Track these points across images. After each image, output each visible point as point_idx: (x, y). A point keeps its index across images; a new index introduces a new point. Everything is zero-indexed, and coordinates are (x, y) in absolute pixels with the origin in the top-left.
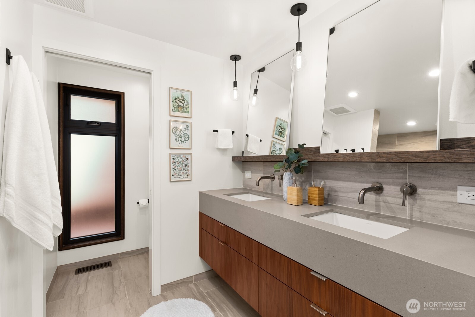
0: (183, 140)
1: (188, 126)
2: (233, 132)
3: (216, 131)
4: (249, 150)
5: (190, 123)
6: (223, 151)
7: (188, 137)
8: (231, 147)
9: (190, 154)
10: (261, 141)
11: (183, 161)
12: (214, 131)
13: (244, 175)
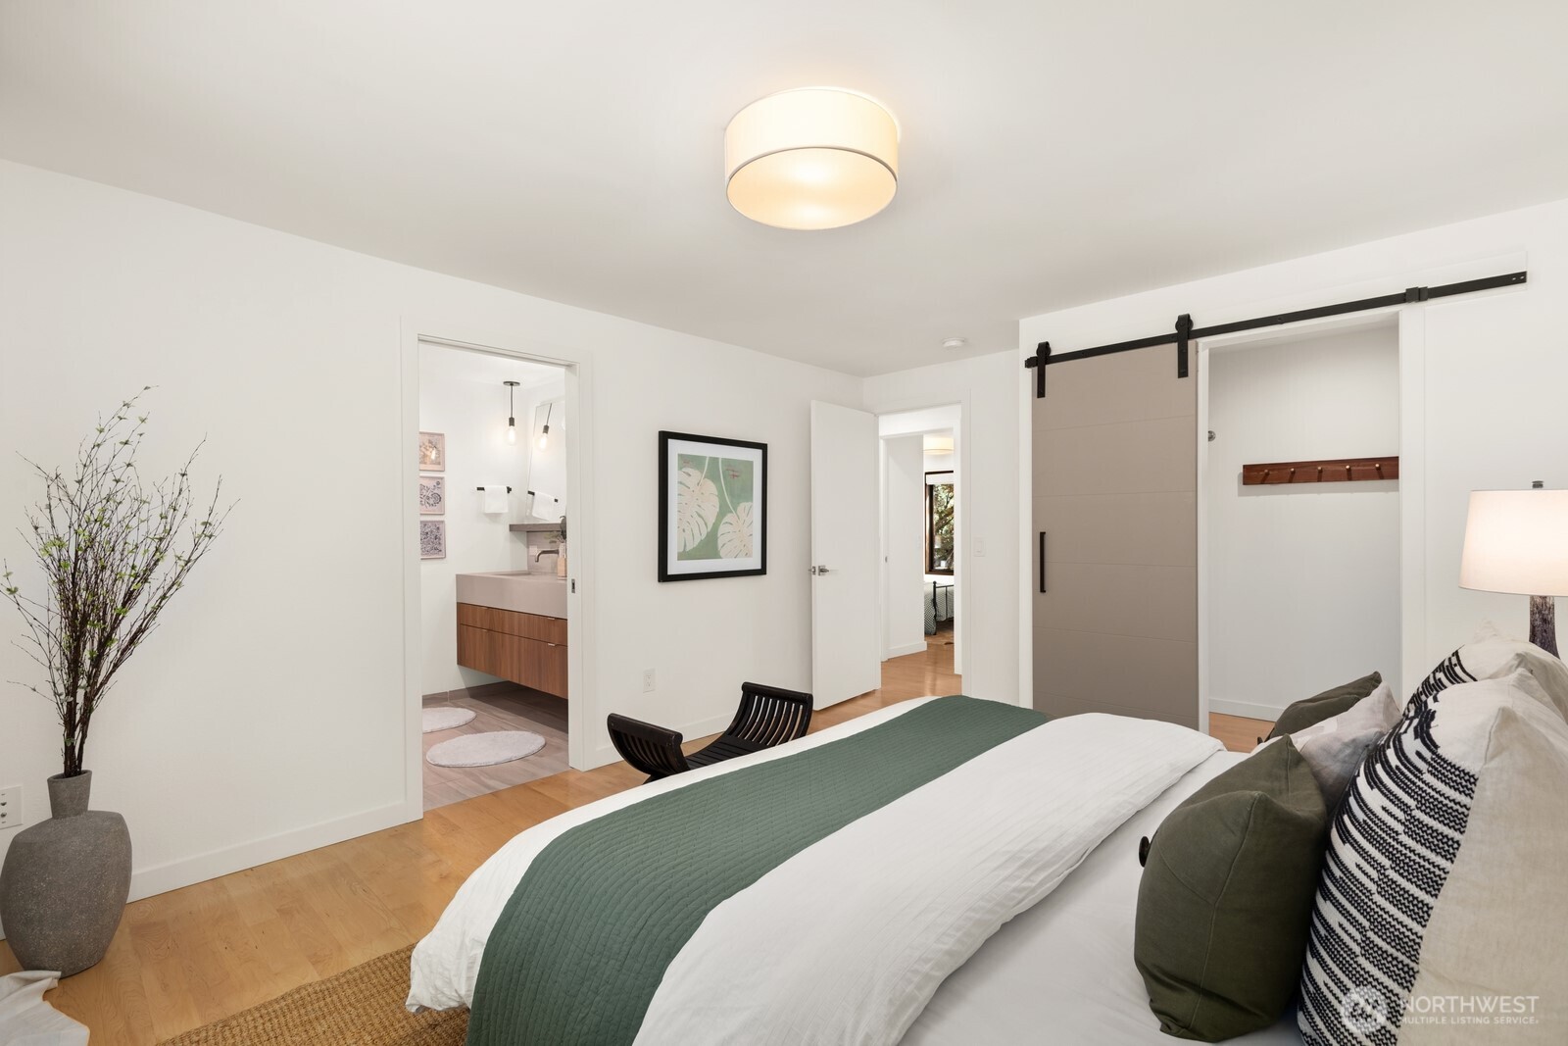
0: (431, 501)
1: (438, 483)
2: (509, 490)
3: (483, 489)
4: (534, 515)
5: (442, 478)
6: (494, 517)
7: (439, 499)
8: (506, 511)
9: (442, 522)
10: (556, 501)
11: (432, 532)
12: (479, 489)
13: (528, 552)
